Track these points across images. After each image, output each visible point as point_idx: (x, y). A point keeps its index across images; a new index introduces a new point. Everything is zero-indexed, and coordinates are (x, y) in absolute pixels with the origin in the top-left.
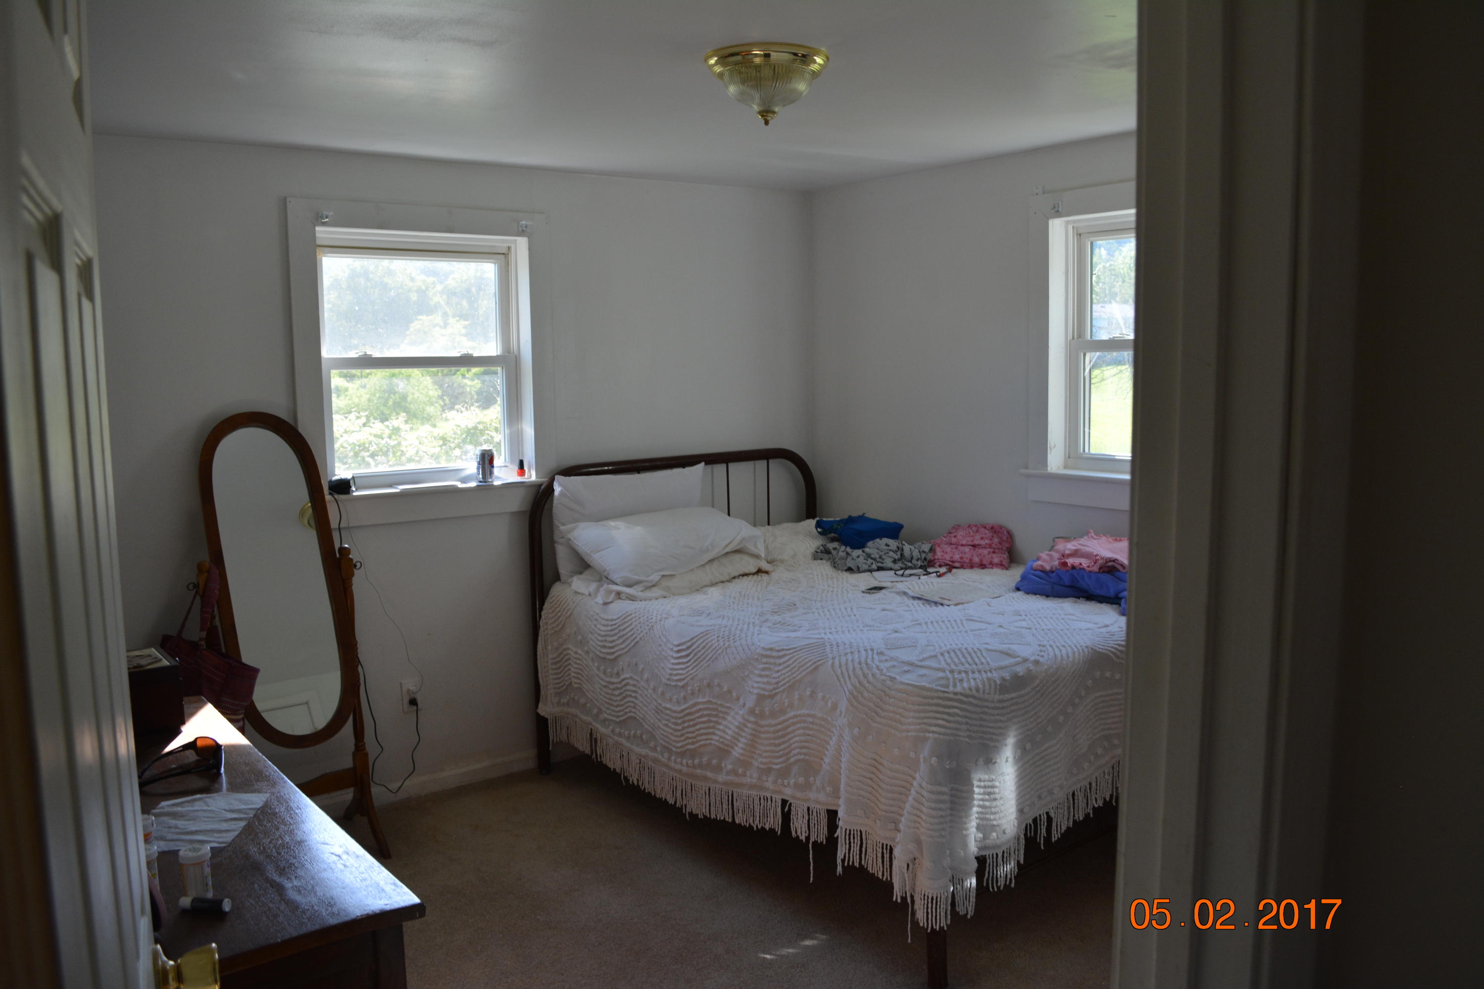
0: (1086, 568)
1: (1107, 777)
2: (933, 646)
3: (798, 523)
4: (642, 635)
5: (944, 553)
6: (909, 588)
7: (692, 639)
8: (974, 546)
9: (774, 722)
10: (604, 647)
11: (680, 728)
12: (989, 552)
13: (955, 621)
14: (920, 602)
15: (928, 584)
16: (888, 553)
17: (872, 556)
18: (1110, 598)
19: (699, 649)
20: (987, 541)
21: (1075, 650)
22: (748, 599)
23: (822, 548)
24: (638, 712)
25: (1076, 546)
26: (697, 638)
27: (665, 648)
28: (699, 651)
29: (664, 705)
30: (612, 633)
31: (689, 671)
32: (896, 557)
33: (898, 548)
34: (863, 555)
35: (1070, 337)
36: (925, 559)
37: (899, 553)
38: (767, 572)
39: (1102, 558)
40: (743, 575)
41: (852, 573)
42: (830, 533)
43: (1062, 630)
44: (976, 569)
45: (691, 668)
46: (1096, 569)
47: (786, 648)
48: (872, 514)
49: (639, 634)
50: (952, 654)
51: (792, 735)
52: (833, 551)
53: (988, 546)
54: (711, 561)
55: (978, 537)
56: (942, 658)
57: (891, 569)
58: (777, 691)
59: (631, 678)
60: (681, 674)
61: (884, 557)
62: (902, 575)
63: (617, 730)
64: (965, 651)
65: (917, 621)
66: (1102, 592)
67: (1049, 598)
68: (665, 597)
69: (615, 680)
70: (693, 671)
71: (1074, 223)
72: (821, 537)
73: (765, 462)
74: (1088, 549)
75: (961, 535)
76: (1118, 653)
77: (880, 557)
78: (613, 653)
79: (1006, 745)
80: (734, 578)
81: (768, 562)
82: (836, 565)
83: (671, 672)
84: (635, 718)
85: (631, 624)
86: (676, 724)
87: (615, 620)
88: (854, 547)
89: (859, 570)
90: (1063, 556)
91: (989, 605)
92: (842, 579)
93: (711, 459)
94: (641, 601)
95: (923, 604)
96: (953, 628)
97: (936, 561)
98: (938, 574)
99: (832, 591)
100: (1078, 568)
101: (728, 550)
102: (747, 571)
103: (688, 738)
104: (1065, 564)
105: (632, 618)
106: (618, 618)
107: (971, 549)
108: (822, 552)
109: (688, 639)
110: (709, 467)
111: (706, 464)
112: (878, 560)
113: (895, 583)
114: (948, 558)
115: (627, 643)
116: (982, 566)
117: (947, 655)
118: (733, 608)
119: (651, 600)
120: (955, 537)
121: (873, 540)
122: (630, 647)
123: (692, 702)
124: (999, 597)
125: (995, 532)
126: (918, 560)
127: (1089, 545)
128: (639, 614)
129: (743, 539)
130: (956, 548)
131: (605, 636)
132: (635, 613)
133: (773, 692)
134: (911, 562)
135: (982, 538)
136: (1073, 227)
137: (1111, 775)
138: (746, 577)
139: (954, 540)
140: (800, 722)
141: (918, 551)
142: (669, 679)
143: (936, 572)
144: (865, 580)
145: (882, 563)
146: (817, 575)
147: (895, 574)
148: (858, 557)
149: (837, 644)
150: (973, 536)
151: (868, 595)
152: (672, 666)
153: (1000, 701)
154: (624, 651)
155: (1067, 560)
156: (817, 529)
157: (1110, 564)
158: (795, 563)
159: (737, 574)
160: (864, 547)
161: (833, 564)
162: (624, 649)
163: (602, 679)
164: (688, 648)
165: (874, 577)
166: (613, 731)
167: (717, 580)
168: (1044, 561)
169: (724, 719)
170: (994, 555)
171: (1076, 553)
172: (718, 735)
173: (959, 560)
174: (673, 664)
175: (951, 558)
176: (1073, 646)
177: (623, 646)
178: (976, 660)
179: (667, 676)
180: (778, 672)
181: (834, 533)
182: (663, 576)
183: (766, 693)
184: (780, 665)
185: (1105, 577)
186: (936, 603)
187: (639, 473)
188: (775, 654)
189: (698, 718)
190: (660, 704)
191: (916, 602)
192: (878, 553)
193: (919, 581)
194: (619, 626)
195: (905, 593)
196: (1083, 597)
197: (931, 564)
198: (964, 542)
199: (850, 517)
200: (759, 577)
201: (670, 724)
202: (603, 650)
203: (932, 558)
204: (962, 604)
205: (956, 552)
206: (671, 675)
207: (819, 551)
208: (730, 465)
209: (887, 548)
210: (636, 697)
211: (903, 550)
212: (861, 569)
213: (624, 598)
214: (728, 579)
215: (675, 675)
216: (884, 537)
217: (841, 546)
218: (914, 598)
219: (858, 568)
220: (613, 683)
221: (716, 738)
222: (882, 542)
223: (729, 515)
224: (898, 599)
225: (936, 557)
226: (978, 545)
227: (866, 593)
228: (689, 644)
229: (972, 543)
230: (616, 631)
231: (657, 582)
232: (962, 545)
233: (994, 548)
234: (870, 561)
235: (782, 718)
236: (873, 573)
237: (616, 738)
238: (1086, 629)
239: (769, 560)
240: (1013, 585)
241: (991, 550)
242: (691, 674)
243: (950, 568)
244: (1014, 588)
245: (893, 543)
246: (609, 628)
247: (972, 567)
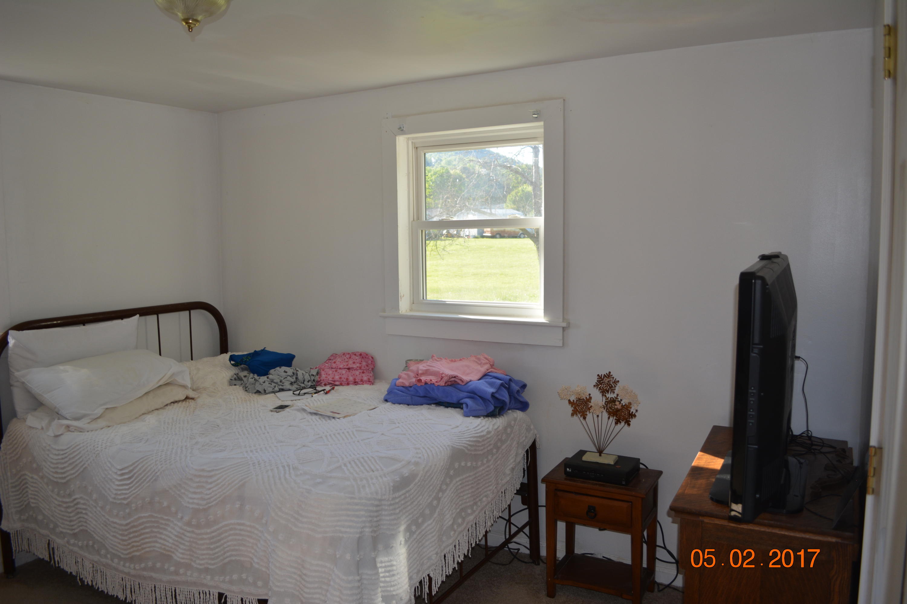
0: (435, 383)
1: (465, 538)
2: (337, 457)
3: (215, 357)
4: (89, 462)
5: (327, 375)
6: (306, 406)
7: (133, 464)
8: (349, 369)
9: (209, 531)
10: (56, 473)
11: (126, 538)
12: (360, 372)
13: (348, 432)
14: (317, 417)
15: (319, 401)
16: (286, 378)
17: (275, 381)
18: (453, 404)
19: (140, 472)
20: (358, 365)
21: (441, 449)
22: (179, 423)
23: (235, 376)
24: (88, 526)
25: (425, 367)
26: (138, 463)
27: (110, 472)
28: (140, 474)
29: (111, 519)
30: (63, 461)
31: (132, 491)
32: (293, 380)
33: (293, 373)
34: (267, 381)
35: (412, 219)
36: (314, 380)
37: (294, 377)
38: (193, 399)
39: (447, 375)
40: (174, 402)
41: (260, 395)
42: (241, 365)
43: (428, 433)
44: (351, 385)
45: (133, 489)
46: (442, 383)
47: (215, 468)
48: (270, 348)
49: (87, 461)
50: (353, 463)
51: (225, 540)
52: (243, 378)
53: (359, 368)
54: (147, 393)
55: (351, 362)
56: (345, 468)
57: (290, 390)
58: (210, 505)
59: (81, 498)
60: (126, 494)
61: (283, 381)
62: (299, 395)
63: (72, 541)
64: (362, 460)
65: (319, 434)
66: (448, 400)
67: (410, 406)
68: (109, 427)
69: (67, 500)
70: (136, 491)
71: (413, 139)
72: (233, 367)
73: (188, 312)
74: (434, 369)
75: (339, 361)
76: (469, 447)
77: (281, 382)
78: (65, 478)
79: (399, 532)
80: (167, 405)
81: (193, 390)
82: (247, 389)
83: (116, 492)
84: (87, 531)
85: (80, 453)
86: (122, 535)
87: (66, 449)
88: (260, 375)
89: (265, 392)
90: (418, 375)
91: (369, 416)
92: (254, 401)
93: (144, 312)
94: (88, 431)
95: (320, 418)
96: (348, 439)
97: (322, 381)
98: (325, 391)
99: (247, 412)
100: (429, 384)
101: (161, 383)
102: (177, 399)
103: (133, 547)
104: (420, 381)
105: (80, 448)
106: (68, 448)
107: (346, 371)
108: (235, 379)
109: (130, 463)
110: (143, 318)
111: (140, 316)
112: (280, 383)
113: (294, 401)
114: (331, 379)
115: (77, 469)
116: (356, 383)
117: (349, 466)
118: (168, 433)
119: (96, 430)
120: (335, 362)
121: (274, 368)
122: (79, 472)
123: (136, 517)
124: (375, 408)
125: (363, 357)
126: (308, 381)
127: (434, 365)
128: (87, 444)
129: (173, 375)
130: (336, 371)
131: (57, 463)
132: (83, 443)
133: (207, 506)
134: (303, 383)
135: (354, 363)
136: (412, 142)
137: (468, 536)
138: (176, 404)
139: (334, 365)
140: (231, 529)
141: (308, 375)
142: (114, 498)
143: (324, 390)
144: (272, 400)
145: (282, 386)
146: (234, 399)
147: (294, 394)
148: (264, 382)
149: (258, 462)
150: (347, 362)
151: (275, 413)
152: (117, 488)
153: (394, 499)
154: (74, 476)
155: (421, 378)
156: (230, 362)
157: (453, 379)
158: (215, 389)
159: (169, 402)
160: (268, 374)
161: (244, 388)
162: (74, 474)
163: (56, 499)
164: (131, 471)
165: (278, 398)
166: (68, 542)
167: (153, 408)
168: (404, 379)
169: (165, 529)
170: (363, 375)
171: (426, 372)
172: (160, 543)
173: (339, 380)
174: (118, 485)
175: (333, 378)
176: (439, 446)
177: (72, 472)
178: (373, 467)
179: (113, 496)
180: (210, 489)
181: (244, 364)
182: (107, 409)
183: (201, 507)
184: (211, 483)
185: (451, 389)
186: (329, 417)
187: (84, 325)
188: (205, 474)
189: (142, 529)
190: (108, 520)
191: (314, 417)
192: (279, 378)
193: (313, 399)
194: (69, 455)
195: (304, 410)
196: (434, 404)
197: (319, 383)
198: (341, 366)
199: (255, 351)
200: (187, 403)
201: (118, 536)
202: (56, 475)
203: (319, 380)
204: (350, 416)
205: (336, 374)
206: (116, 494)
207: (233, 379)
208: (160, 315)
209: (285, 374)
210: (86, 514)
211: (297, 375)
212: (267, 392)
213: (73, 430)
214: (162, 407)
215: (120, 494)
216: (282, 366)
217: (249, 374)
218: (311, 413)
219: (265, 391)
220: (66, 503)
221: (158, 545)
222: (281, 370)
223: (160, 355)
224: (300, 415)
225: (322, 378)
226: (352, 368)
227: (274, 411)
228: (131, 468)
229: (347, 367)
230: (66, 460)
231: (102, 415)
232: (340, 369)
233: (363, 370)
234: (273, 384)
235: (215, 528)
236: (276, 394)
237: (71, 547)
238: (444, 431)
239: (194, 388)
240: (383, 397)
241: (362, 371)
242: (134, 493)
243: (333, 385)
244: (383, 399)
245: (290, 370)
246: (60, 457)
247: (348, 384)
